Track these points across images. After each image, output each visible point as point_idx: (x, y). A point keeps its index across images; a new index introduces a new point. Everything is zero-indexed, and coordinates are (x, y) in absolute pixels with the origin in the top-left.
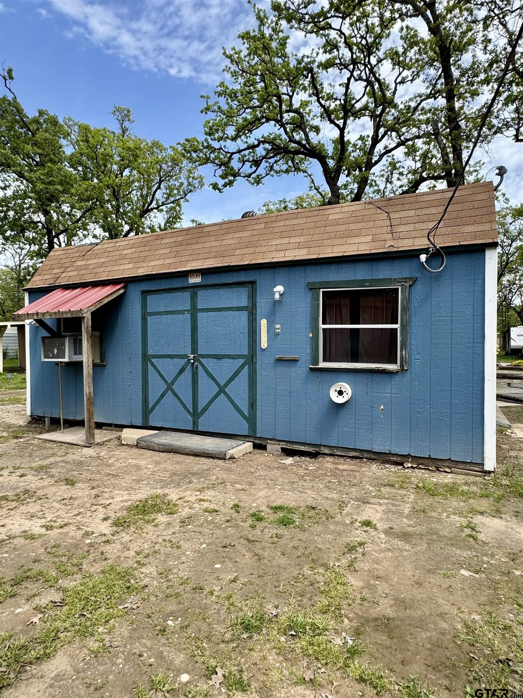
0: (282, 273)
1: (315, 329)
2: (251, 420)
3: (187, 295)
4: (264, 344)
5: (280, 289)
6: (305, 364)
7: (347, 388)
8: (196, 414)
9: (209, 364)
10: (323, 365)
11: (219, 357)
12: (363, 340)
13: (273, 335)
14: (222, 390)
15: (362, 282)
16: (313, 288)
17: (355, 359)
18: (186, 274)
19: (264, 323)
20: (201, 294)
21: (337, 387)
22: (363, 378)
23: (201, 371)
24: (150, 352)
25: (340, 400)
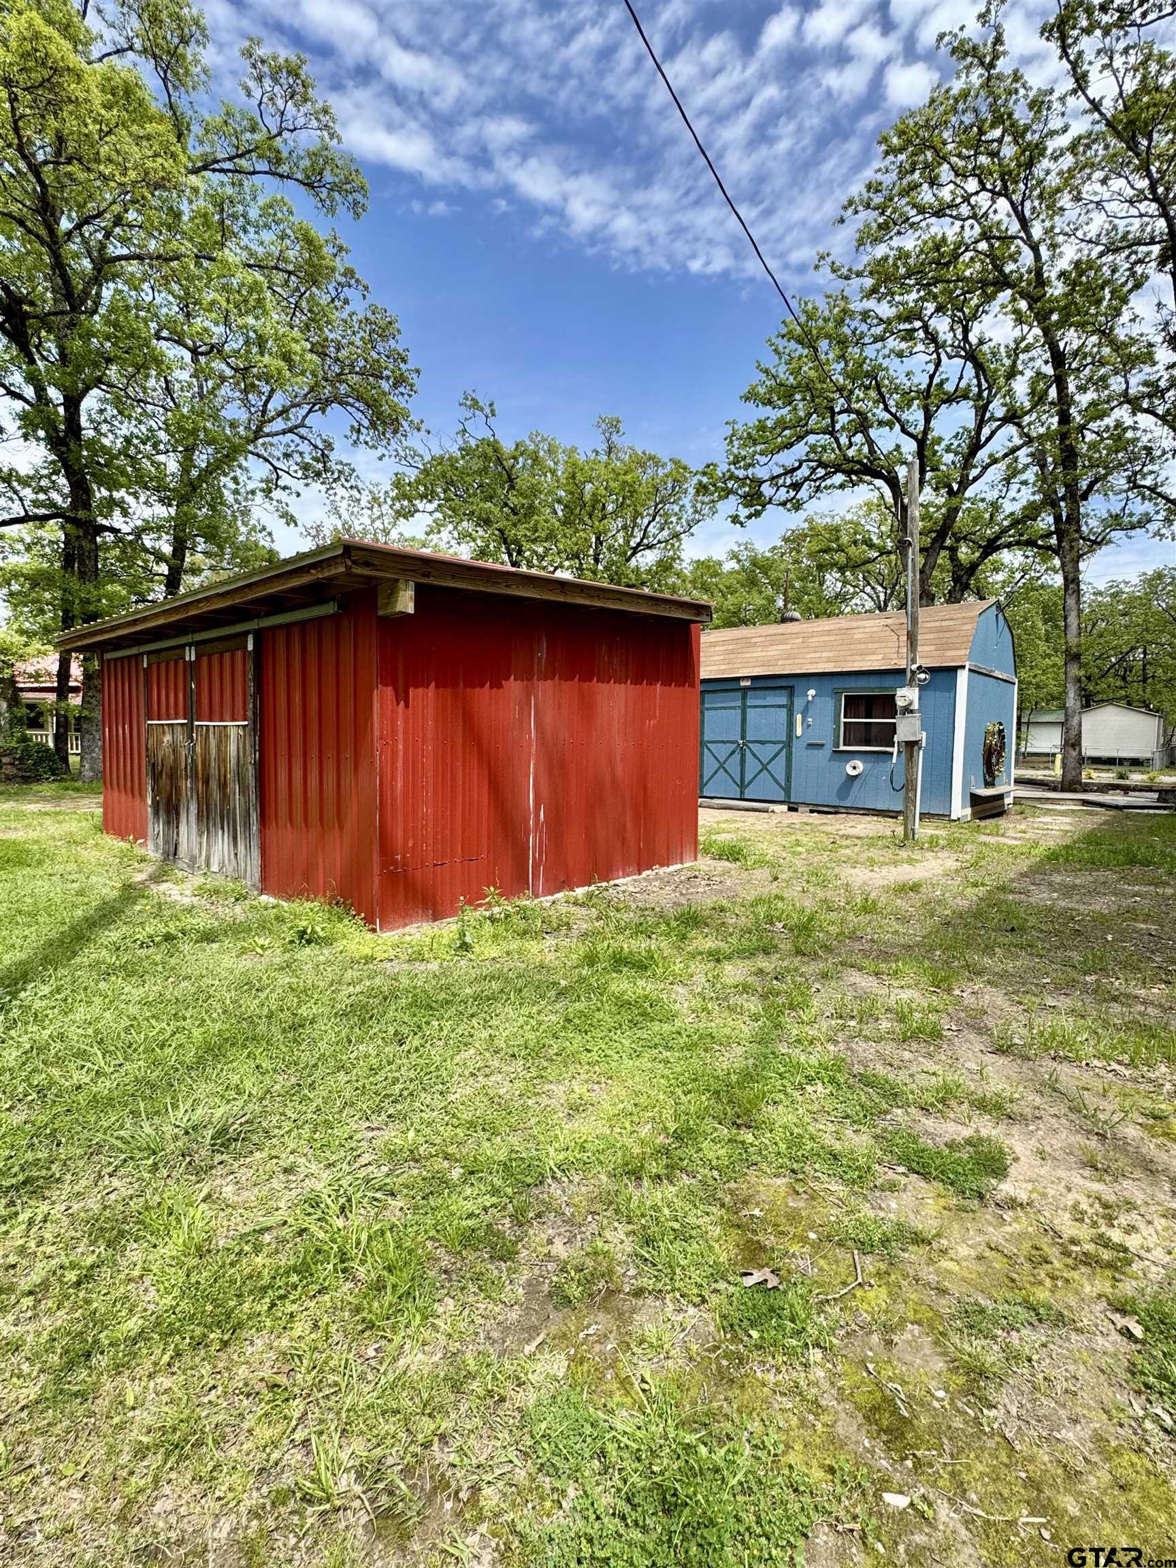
0: (814, 681)
1: (837, 721)
2: (787, 790)
3: (739, 694)
4: (799, 732)
5: (812, 692)
6: (829, 748)
7: (860, 765)
8: (743, 786)
9: (755, 748)
10: (842, 748)
11: (762, 743)
12: (874, 730)
13: (807, 726)
14: (765, 767)
15: (873, 689)
16: (837, 693)
17: (868, 743)
18: (738, 679)
19: (799, 717)
20: (750, 693)
21: (852, 763)
22: (873, 757)
23: (748, 754)
24: (706, 738)
25: (853, 773)
